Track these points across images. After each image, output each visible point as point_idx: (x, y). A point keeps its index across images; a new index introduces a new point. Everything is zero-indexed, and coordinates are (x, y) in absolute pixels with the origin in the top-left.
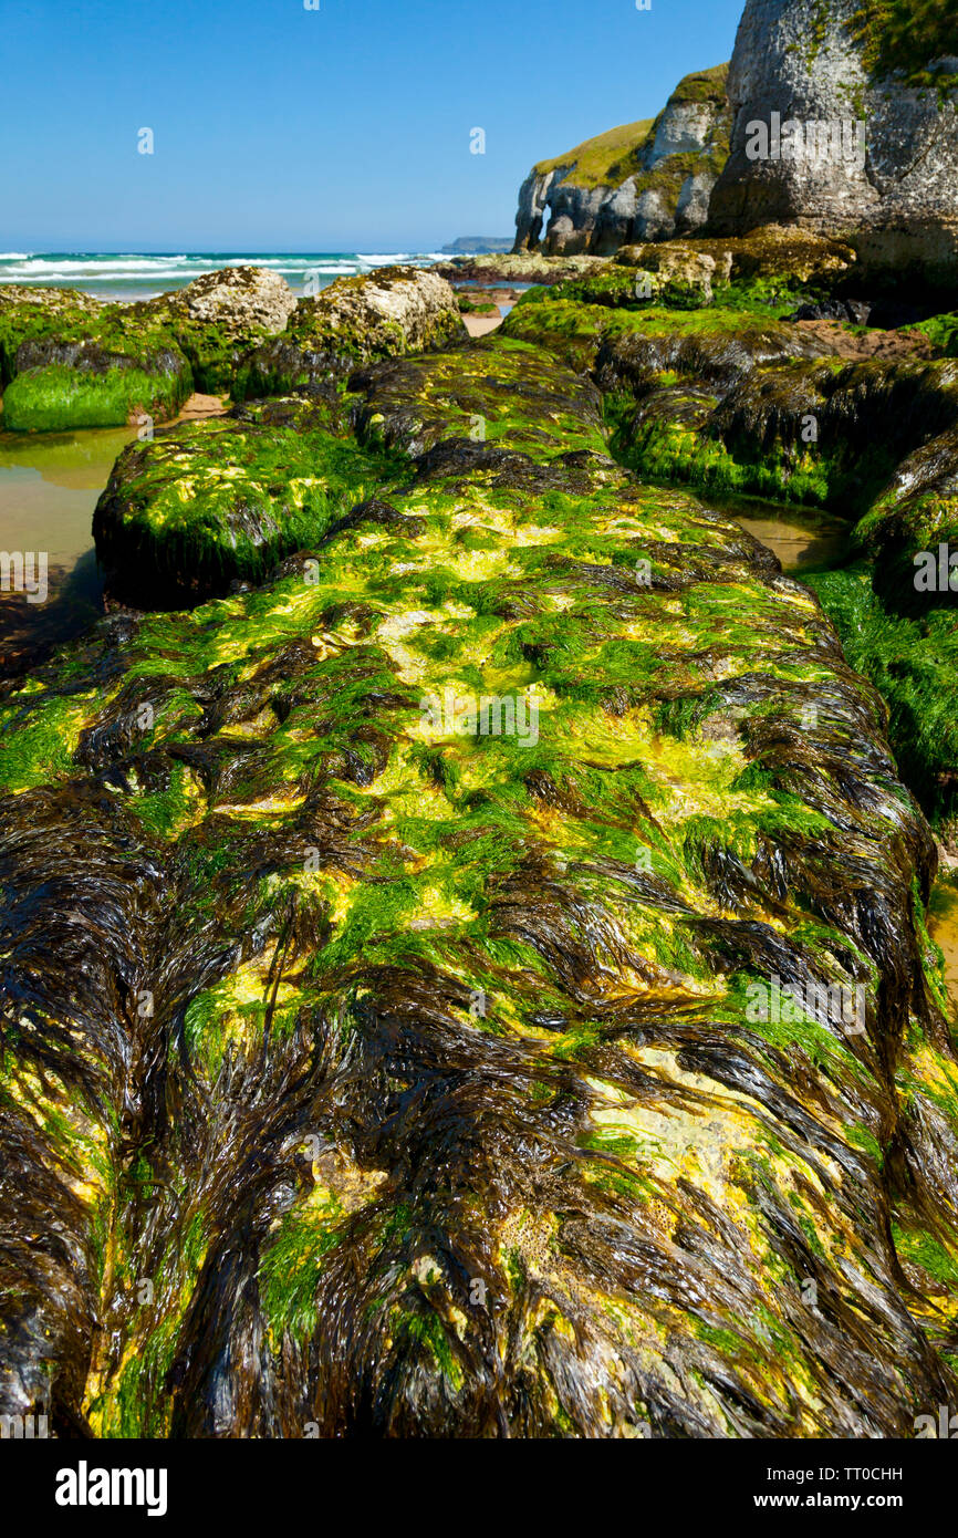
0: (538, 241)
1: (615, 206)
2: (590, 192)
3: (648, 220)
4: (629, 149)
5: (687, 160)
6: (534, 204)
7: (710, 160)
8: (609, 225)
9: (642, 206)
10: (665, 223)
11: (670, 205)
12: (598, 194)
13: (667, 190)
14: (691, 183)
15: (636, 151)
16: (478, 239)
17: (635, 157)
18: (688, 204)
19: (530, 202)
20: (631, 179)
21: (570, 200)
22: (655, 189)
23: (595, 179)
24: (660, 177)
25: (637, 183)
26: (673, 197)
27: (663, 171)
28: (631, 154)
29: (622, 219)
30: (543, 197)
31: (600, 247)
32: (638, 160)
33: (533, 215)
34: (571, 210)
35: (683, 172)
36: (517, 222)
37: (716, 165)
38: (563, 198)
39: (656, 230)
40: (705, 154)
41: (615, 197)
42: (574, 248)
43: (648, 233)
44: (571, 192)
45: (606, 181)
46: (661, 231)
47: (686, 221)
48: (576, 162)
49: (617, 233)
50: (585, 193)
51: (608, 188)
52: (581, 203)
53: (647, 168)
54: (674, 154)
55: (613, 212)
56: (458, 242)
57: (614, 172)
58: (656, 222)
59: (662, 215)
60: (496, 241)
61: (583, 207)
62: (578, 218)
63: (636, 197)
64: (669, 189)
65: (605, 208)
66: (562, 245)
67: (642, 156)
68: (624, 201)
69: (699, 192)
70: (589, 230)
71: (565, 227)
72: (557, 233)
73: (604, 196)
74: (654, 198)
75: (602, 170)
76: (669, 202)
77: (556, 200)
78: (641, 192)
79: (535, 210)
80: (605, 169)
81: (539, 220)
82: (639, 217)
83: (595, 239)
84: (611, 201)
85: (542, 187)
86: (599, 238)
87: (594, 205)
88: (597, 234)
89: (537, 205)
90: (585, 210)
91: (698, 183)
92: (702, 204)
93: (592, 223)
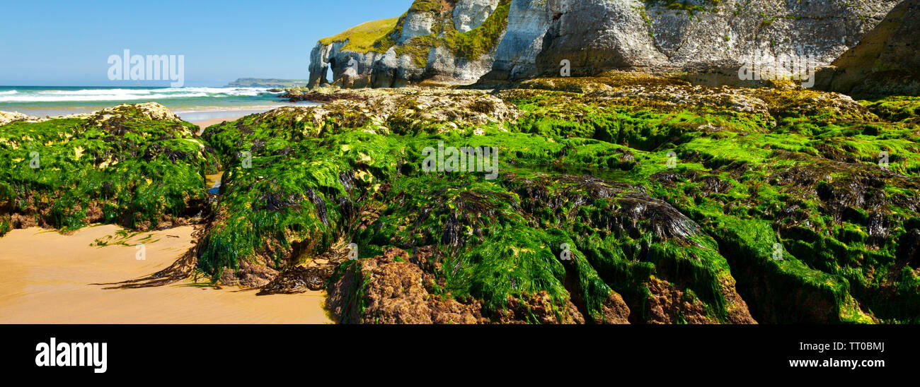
0: (327, 81)
1: (385, 61)
2: (365, 55)
3: (405, 70)
4: (383, 34)
5: (423, 39)
6: (322, 60)
7: (443, 40)
8: (382, 71)
9: (401, 62)
10: (415, 71)
11: (417, 63)
12: (370, 56)
13: (414, 55)
14: (435, 51)
15: (389, 35)
16: (251, 79)
17: (390, 38)
18: (434, 61)
19: (320, 59)
20: (391, 48)
21: (352, 58)
22: (407, 54)
23: (365, 48)
24: (409, 48)
25: (396, 51)
26: (418, 58)
27: (410, 45)
28: (386, 36)
29: (390, 69)
30: (327, 57)
31: (377, 83)
32: (392, 40)
33: (322, 66)
35: (422, 45)
36: (310, 69)
37: (447, 42)
39: (410, 74)
40: (440, 37)
41: (384, 57)
42: (359, 84)
43: (406, 76)
44: (353, 55)
45: (373, 49)
46: (414, 75)
47: (434, 70)
48: (347, 39)
49: (387, 76)
50: (361, 55)
51: (375, 53)
52: (359, 60)
53: (400, 44)
54: (416, 36)
55: (385, 65)
56: (238, 81)
57: (378, 45)
58: (410, 71)
59: (413, 67)
60: (263, 80)
61: (361, 62)
62: (359, 68)
63: (397, 58)
64: (416, 54)
65: (378, 63)
66: (352, 82)
67: (394, 38)
68: (390, 59)
69: (440, 56)
70: (369, 74)
71: (352, 72)
72: (346, 76)
73: (374, 57)
74: (407, 58)
75: (368, 43)
76: (416, 60)
77: (343, 58)
78: (399, 55)
79: (323, 64)
80: (371, 43)
81: (326, 68)
82: (400, 68)
83: (373, 80)
84: (382, 59)
85: (326, 52)
86: (376, 79)
87: (369, 61)
88: (374, 76)
89: (324, 61)
90: (363, 64)
91: (439, 51)
92: (442, 61)
93: (369, 71)
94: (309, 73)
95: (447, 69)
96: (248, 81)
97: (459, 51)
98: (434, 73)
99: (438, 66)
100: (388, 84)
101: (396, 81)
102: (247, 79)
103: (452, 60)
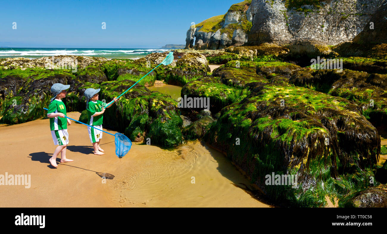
0: (193, 46)
1: (215, 37)
2: (207, 33)
3: (224, 41)
4: (217, 23)
5: (234, 25)
6: (191, 36)
7: (241, 25)
8: (213, 41)
9: (222, 37)
10: (229, 41)
11: (230, 37)
12: (210, 34)
13: (229, 33)
14: (236, 31)
15: (220, 23)
16: (172, 45)
17: (219, 24)
18: (235, 36)
19: (190, 35)
20: (219, 30)
21: (202, 35)
22: (226, 33)
23: (209, 30)
24: (227, 30)
25: (221, 31)
26: (231, 35)
27: (228, 28)
28: (218, 24)
29: (217, 40)
30: (194, 34)
31: (211, 47)
32: (220, 25)
33: (191, 39)
34: (202, 38)
35: (233, 28)
36: (186, 41)
37: (243, 27)
38: (200, 34)
39: (226, 43)
40: (239, 24)
41: (215, 34)
42: (203, 48)
43: (224, 44)
44: (202, 33)
45: (212, 30)
46: (228, 43)
47: (235, 41)
48: (203, 25)
49: (216, 44)
50: (206, 33)
51: (212, 32)
52: (205, 36)
53: (223, 27)
54: (231, 24)
55: (215, 38)
56: (166, 46)
57: (214, 28)
58: (226, 41)
59: (228, 39)
60: (177, 45)
61: (206, 37)
62: (204, 40)
63: (221, 35)
64: (230, 33)
65: (212, 37)
66: (200, 47)
67: (221, 24)
68: (217, 36)
69: (238, 34)
70: (208, 43)
71: (201, 42)
72: (199, 44)
73: (212, 34)
74: (226, 35)
75: (210, 27)
76: (230, 36)
77: (198, 35)
78: (222, 33)
79: (191, 38)
80: (212, 27)
81: (193, 40)
82: (222, 40)
83: (210, 45)
84: (214, 36)
85: (193, 32)
86: (211, 45)
87: (209, 37)
88: (210, 44)
89: (192, 36)
90: (206, 38)
91: (238, 31)
92: (239, 37)
93: (209, 41)
94: (186, 42)
95: (241, 40)
96: (171, 46)
97: (248, 31)
98: (235, 42)
99: (237, 39)
100: (216, 48)
101: (220, 46)
102: (170, 45)
103: (244, 36)
